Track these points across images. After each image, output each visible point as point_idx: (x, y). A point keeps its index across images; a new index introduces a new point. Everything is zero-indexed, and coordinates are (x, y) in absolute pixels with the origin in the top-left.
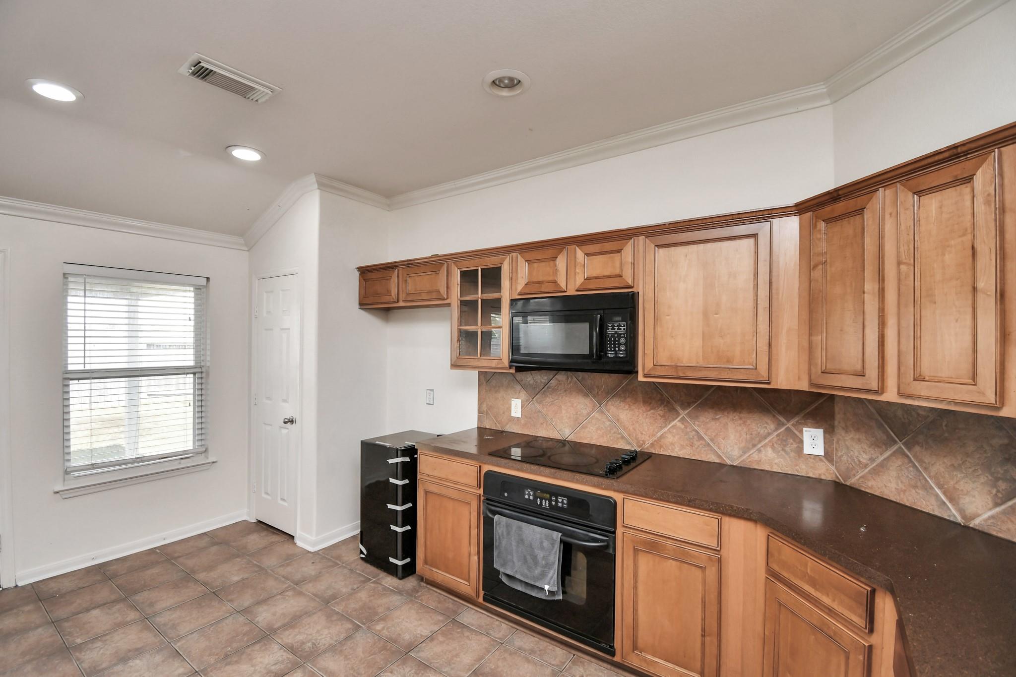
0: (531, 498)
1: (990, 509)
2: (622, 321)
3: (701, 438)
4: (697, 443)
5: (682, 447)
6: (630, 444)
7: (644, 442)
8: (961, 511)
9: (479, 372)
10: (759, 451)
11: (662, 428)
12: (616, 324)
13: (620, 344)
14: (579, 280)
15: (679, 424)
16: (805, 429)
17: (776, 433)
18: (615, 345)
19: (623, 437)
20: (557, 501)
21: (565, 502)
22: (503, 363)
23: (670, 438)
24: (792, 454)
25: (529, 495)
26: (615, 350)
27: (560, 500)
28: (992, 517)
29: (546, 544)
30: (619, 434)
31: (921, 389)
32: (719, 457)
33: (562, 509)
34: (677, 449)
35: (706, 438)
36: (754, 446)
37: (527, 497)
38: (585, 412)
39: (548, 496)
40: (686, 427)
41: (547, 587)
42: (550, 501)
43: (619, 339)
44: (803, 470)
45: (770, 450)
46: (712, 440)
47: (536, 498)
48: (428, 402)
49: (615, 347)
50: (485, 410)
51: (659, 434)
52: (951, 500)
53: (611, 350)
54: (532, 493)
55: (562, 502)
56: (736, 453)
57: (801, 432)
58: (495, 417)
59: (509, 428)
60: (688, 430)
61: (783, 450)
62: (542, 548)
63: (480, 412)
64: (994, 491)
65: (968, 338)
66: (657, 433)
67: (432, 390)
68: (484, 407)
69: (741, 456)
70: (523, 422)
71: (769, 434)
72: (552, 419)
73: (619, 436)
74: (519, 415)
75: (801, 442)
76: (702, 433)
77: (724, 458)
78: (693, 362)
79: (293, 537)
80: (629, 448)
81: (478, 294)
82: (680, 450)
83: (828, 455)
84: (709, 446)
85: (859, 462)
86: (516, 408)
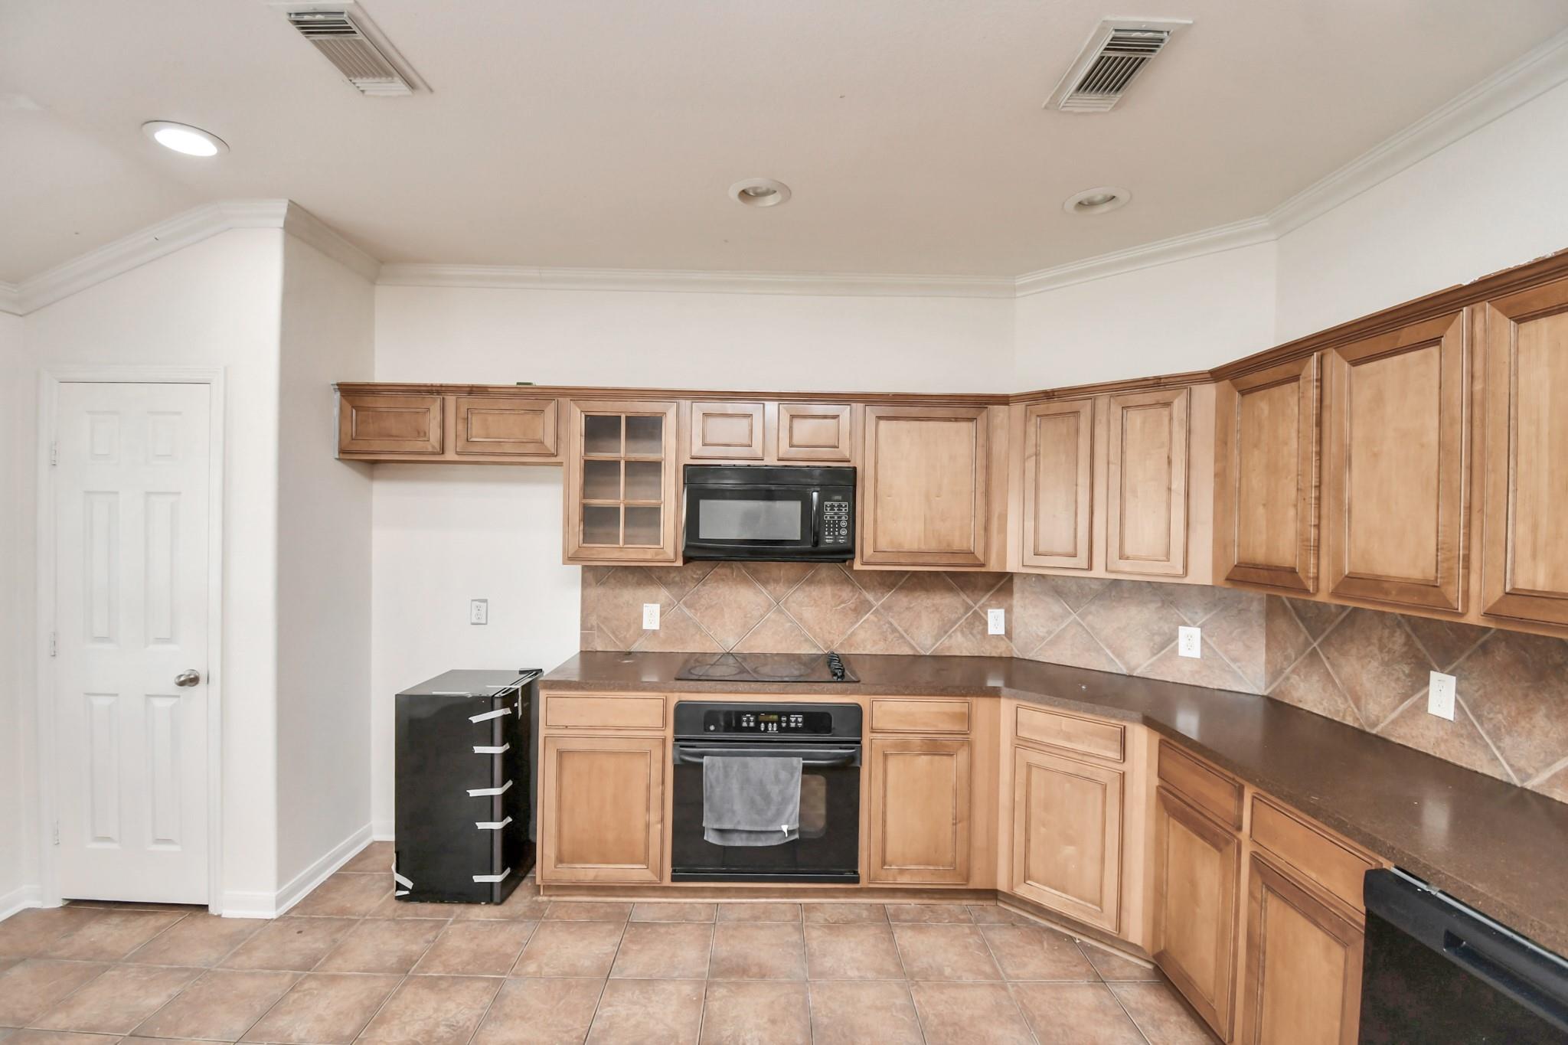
0: (752, 724)
1: (1149, 659)
2: (843, 500)
3: (894, 630)
4: (890, 637)
5: (875, 643)
6: (816, 646)
7: (832, 642)
8: (1126, 664)
9: (584, 567)
10: (950, 637)
11: (853, 624)
12: (836, 504)
13: (840, 528)
14: (782, 447)
15: (872, 618)
16: (989, 611)
17: (965, 618)
18: (834, 528)
19: (807, 640)
20: (788, 722)
21: (800, 720)
22: (665, 552)
23: (862, 635)
24: (979, 637)
25: (748, 721)
26: (834, 534)
27: (793, 719)
28: (1151, 665)
29: (783, 775)
30: (802, 636)
31: (1124, 565)
32: (913, 648)
33: (796, 730)
34: (869, 647)
35: (900, 629)
36: (946, 632)
37: (745, 724)
38: (756, 614)
39: (775, 717)
40: (879, 620)
41: (785, 828)
42: (779, 722)
43: (839, 521)
44: (988, 650)
45: (959, 634)
46: (906, 631)
47: (758, 723)
48: (475, 620)
49: (834, 532)
50: (595, 623)
51: (849, 632)
52: (1118, 656)
53: (829, 535)
54: (752, 719)
55: (796, 721)
56: (929, 642)
57: (986, 614)
58: (614, 633)
59: (637, 647)
60: (882, 623)
61: (971, 633)
62: (777, 780)
63: (583, 627)
64: (1152, 644)
65: (1163, 526)
66: (848, 629)
67: (485, 601)
68: (593, 620)
69: (934, 645)
70: (662, 635)
71: (959, 619)
72: (708, 627)
73: (803, 639)
74: (656, 626)
75: (986, 623)
76: (896, 624)
77: (918, 649)
78: (915, 547)
79: (205, 907)
80: (814, 651)
81: (619, 451)
82: (873, 646)
83: (1008, 634)
84: (902, 637)
85: (1038, 636)
86: (651, 616)
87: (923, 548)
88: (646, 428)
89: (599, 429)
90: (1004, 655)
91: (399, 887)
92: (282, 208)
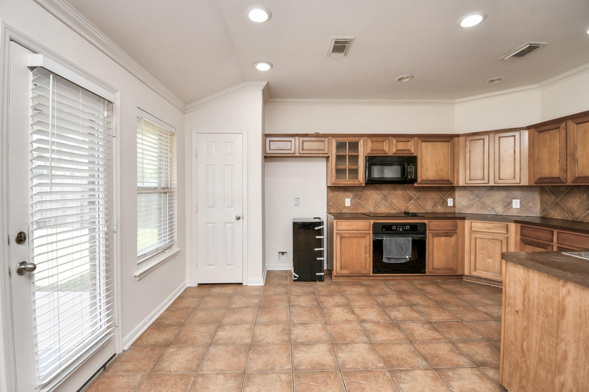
0: (395, 229)
1: (503, 209)
2: (413, 165)
3: (420, 205)
4: (419, 207)
7: (402, 209)
8: (495, 211)
10: (437, 207)
11: (408, 203)
12: (411, 167)
13: (412, 173)
14: (394, 150)
15: (414, 202)
16: (448, 199)
17: (441, 201)
18: (411, 173)
19: (394, 209)
20: (405, 228)
21: (409, 227)
22: (360, 182)
23: (410, 207)
24: (445, 207)
25: (394, 228)
26: (411, 175)
27: (407, 227)
28: (504, 211)
29: (406, 242)
31: (500, 181)
32: (426, 210)
33: (408, 230)
34: (413, 210)
35: (422, 205)
36: (436, 205)
37: (393, 229)
38: (379, 201)
39: (402, 227)
41: (407, 257)
42: (403, 228)
44: (448, 211)
45: (439, 206)
46: (424, 206)
47: (397, 228)
48: (296, 204)
49: (411, 174)
50: (331, 205)
51: (407, 206)
52: (492, 209)
53: (409, 176)
54: (395, 227)
55: (408, 228)
56: (430, 208)
57: (447, 200)
58: (337, 207)
59: (344, 211)
60: (416, 203)
61: (443, 206)
62: (405, 243)
63: (327, 206)
64: (504, 205)
65: (513, 170)
67: (299, 198)
68: (331, 203)
69: (432, 209)
70: (351, 208)
71: (439, 202)
72: (365, 205)
73: (393, 208)
74: (349, 205)
75: (447, 203)
76: (420, 203)
77: (427, 211)
78: (433, 179)
79: (242, 284)
80: (396, 212)
81: (346, 152)
82: (414, 210)
83: (454, 206)
84: (422, 207)
85: (464, 206)
86: (348, 202)
87: (435, 179)
88: (354, 146)
89: (340, 146)
90: (453, 212)
91: (295, 277)
92: (265, 84)
